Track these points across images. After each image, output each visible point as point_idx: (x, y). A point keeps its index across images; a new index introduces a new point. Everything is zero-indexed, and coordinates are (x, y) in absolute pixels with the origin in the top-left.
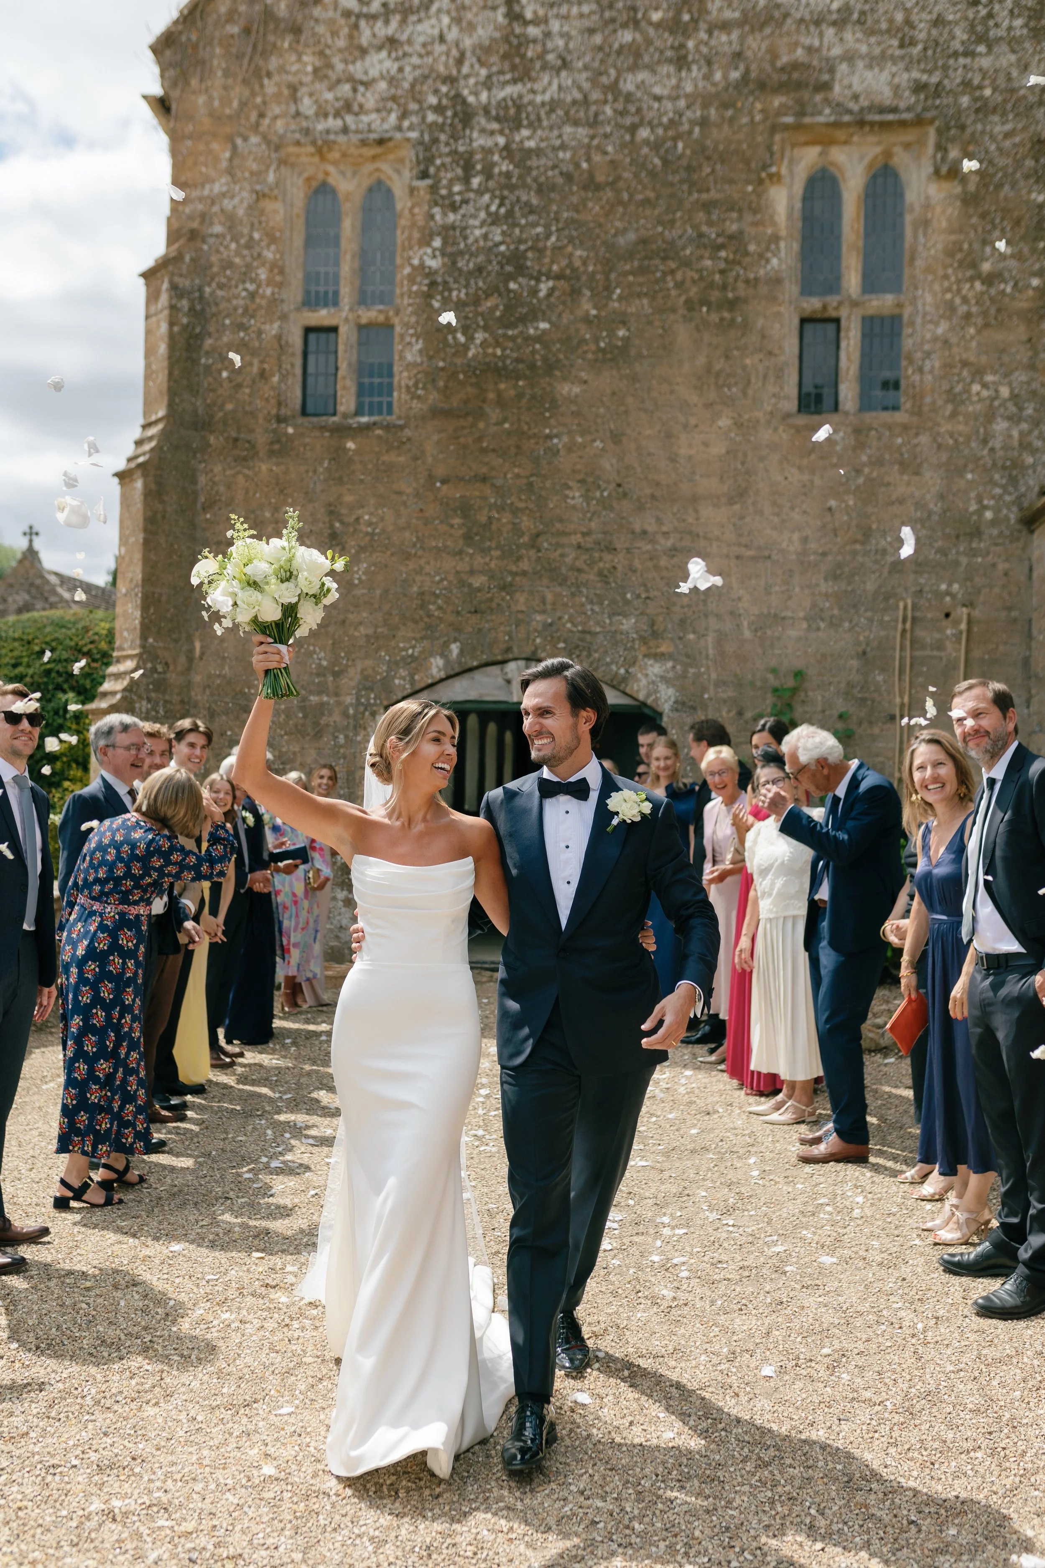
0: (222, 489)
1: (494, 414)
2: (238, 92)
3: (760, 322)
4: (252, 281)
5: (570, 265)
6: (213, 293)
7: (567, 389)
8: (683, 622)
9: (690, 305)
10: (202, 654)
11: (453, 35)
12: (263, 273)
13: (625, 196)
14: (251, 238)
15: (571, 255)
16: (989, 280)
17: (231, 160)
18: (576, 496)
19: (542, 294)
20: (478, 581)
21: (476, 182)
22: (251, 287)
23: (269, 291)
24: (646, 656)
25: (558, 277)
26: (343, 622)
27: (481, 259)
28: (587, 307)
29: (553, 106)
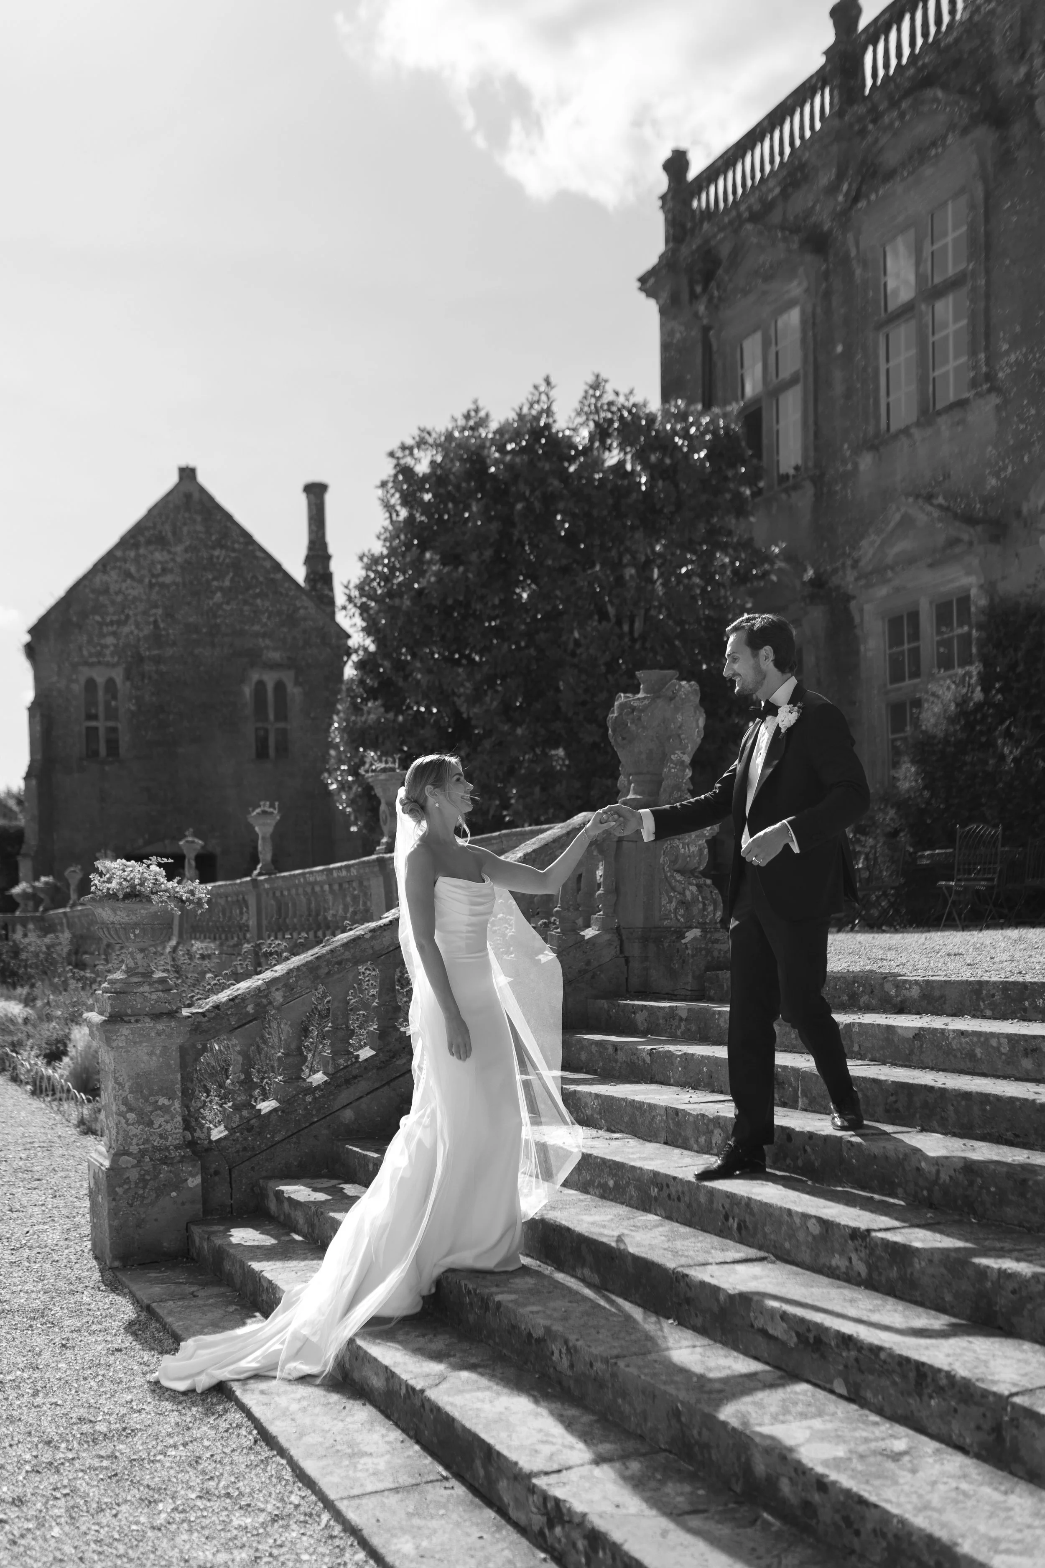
0: (61, 783)
1: (156, 758)
2: (60, 647)
3: (243, 731)
4: (69, 712)
5: (180, 710)
6: (55, 715)
7: (181, 750)
9: (220, 724)
12: (72, 710)
13: (197, 688)
14: (68, 697)
15: (180, 707)
17: (58, 670)
18: (185, 785)
19: (171, 719)
23: (73, 715)
25: (176, 714)
27: (149, 707)
28: (186, 723)
29: (171, 657)
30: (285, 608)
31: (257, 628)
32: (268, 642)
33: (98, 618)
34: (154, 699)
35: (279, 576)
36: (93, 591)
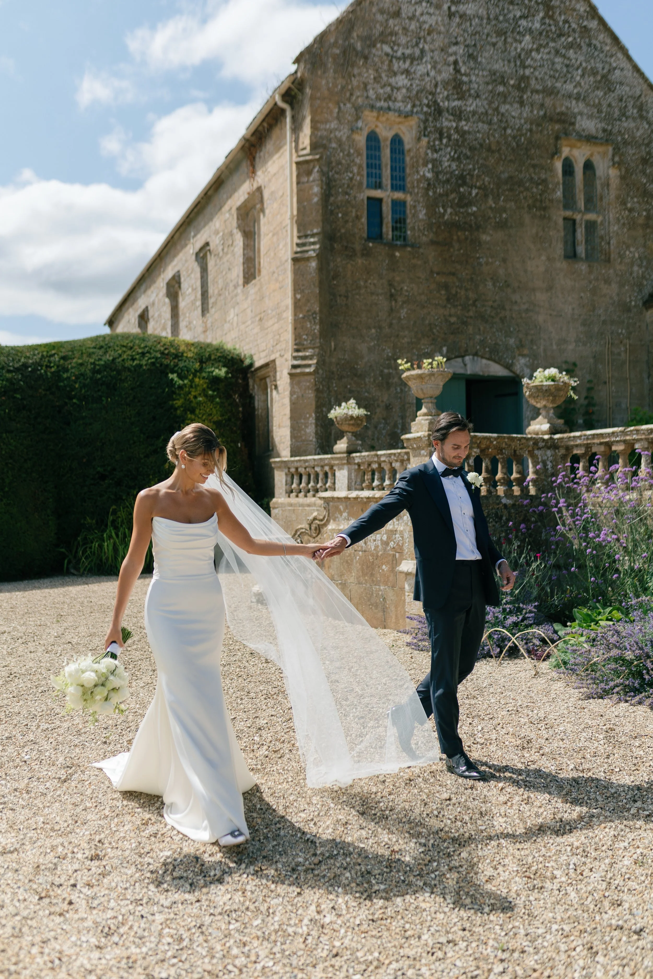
0: (341, 270)
1: (456, 246)
2: (341, 82)
3: (554, 218)
4: (351, 172)
5: (484, 183)
6: (333, 176)
7: (485, 238)
8: (532, 341)
9: (529, 207)
10: (335, 349)
11: (432, 73)
12: (355, 170)
13: (503, 157)
14: (349, 152)
15: (484, 180)
16: (631, 210)
17: (338, 112)
18: (490, 284)
19: (474, 194)
20: (453, 320)
21: (445, 141)
22: (351, 175)
23: (358, 178)
24: (519, 355)
25: (479, 188)
26: (398, 336)
27: (448, 176)
28: (491, 202)
29: (474, 113)
30: (600, 66)
31: (569, 87)
32: (581, 105)
33: (387, 49)
34: (454, 166)
35: (593, 24)
36: (382, 11)
